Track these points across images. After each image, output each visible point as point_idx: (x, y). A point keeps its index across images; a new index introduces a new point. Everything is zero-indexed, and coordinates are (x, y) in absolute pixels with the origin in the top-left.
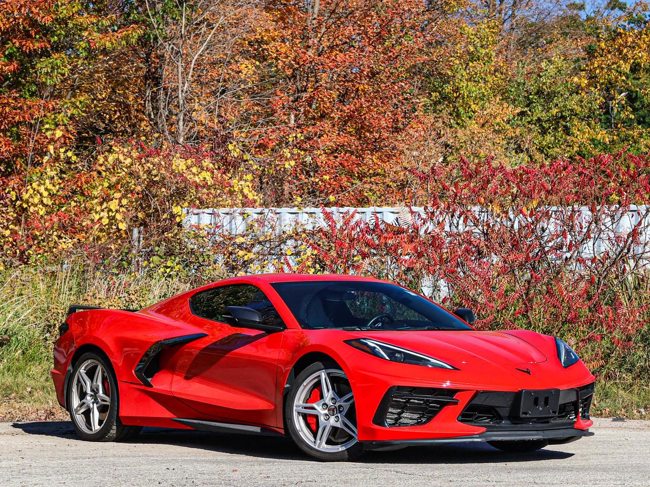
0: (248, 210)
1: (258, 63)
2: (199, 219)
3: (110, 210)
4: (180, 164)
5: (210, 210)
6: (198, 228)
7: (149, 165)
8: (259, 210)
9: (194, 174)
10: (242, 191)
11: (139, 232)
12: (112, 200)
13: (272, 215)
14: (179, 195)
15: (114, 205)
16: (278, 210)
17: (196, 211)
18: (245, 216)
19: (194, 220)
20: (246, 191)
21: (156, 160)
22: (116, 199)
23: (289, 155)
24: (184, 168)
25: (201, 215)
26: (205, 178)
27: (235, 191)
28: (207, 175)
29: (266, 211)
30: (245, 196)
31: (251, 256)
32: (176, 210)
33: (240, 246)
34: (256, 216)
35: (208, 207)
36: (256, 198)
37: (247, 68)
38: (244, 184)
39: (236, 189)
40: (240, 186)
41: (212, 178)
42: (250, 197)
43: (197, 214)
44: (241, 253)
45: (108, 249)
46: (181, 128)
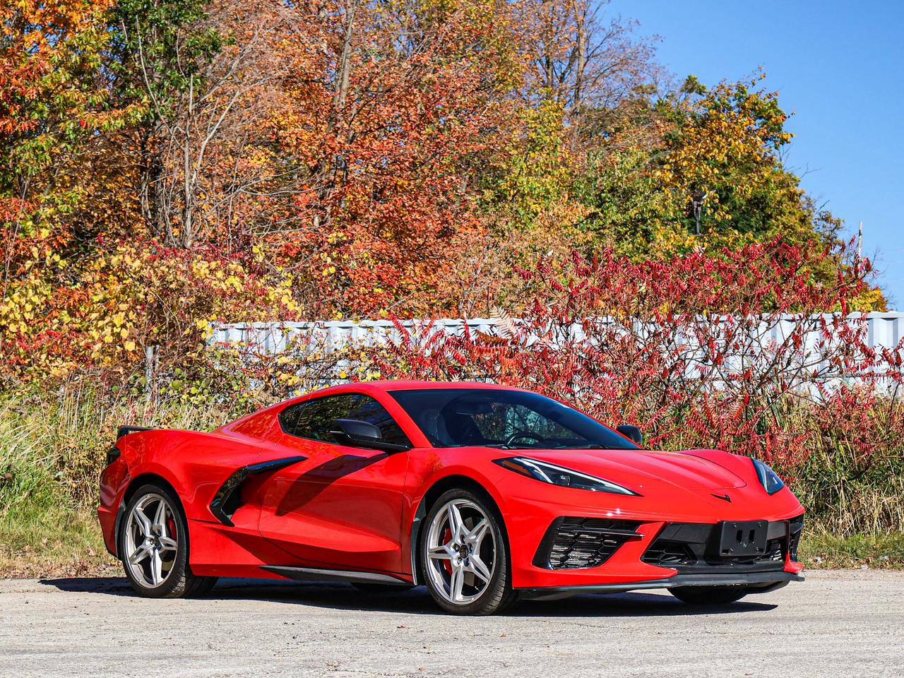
0: (288, 324)
1: (273, 154)
2: (228, 336)
3: (114, 326)
4: (201, 268)
5: (240, 325)
6: (227, 345)
7: (163, 268)
8: (302, 324)
9: (220, 280)
10: (279, 301)
11: (154, 353)
12: (117, 313)
13: (319, 330)
14: (202, 307)
15: (118, 319)
16: (327, 324)
17: (223, 326)
18: (285, 331)
19: (221, 337)
20: (285, 300)
21: (172, 262)
22: (122, 311)
23: (329, 260)
24: (207, 271)
25: (230, 331)
26: (232, 285)
27: (270, 300)
28: (236, 281)
29: (311, 325)
30: (285, 307)
31: (295, 380)
32: (201, 324)
33: (282, 368)
34: (298, 331)
35: (237, 322)
36: (297, 308)
37: (259, 159)
38: (282, 293)
39: (272, 298)
40: (277, 295)
41: (243, 284)
42: (291, 307)
43: (224, 330)
44: (284, 376)
45: (116, 373)
46: (189, 229)
